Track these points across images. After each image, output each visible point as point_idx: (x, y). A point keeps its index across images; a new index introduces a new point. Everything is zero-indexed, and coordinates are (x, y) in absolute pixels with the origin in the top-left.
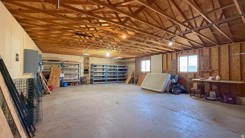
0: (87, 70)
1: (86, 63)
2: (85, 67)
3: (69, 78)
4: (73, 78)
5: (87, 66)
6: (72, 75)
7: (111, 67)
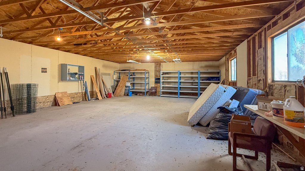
0: (159, 79)
1: (157, 71)
2: (156, 76)
3: (140, 88)
4: (144, 88)
5: (158, 74)
6: (143, 84)
7: (192, 74)
